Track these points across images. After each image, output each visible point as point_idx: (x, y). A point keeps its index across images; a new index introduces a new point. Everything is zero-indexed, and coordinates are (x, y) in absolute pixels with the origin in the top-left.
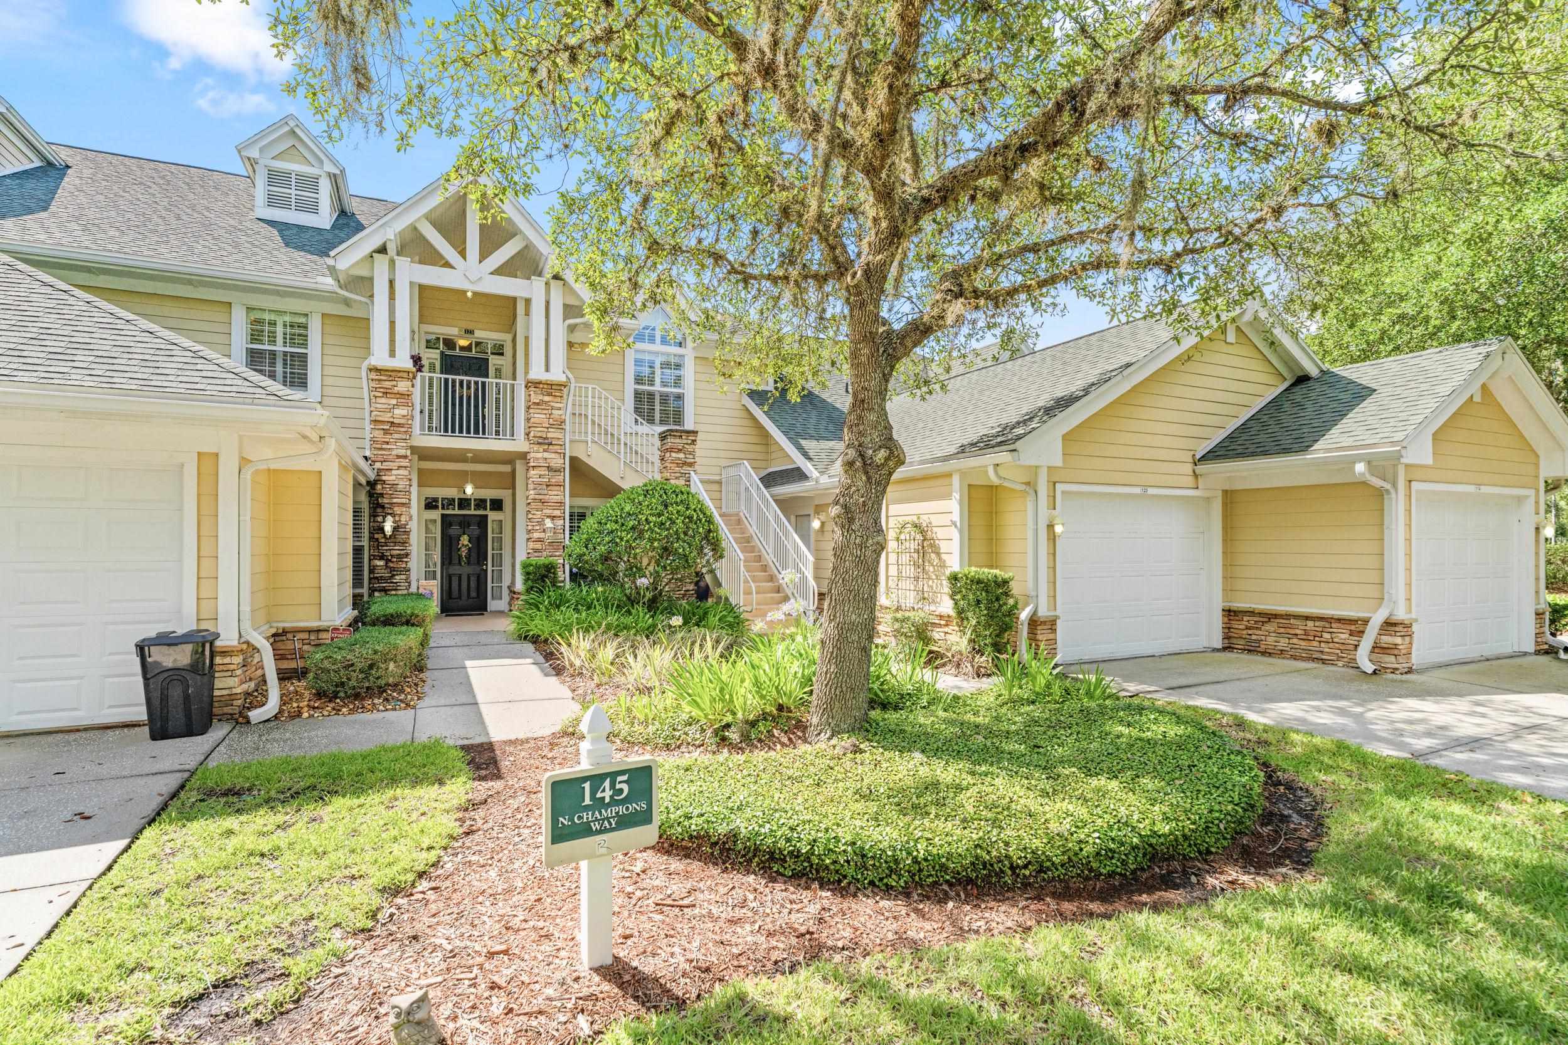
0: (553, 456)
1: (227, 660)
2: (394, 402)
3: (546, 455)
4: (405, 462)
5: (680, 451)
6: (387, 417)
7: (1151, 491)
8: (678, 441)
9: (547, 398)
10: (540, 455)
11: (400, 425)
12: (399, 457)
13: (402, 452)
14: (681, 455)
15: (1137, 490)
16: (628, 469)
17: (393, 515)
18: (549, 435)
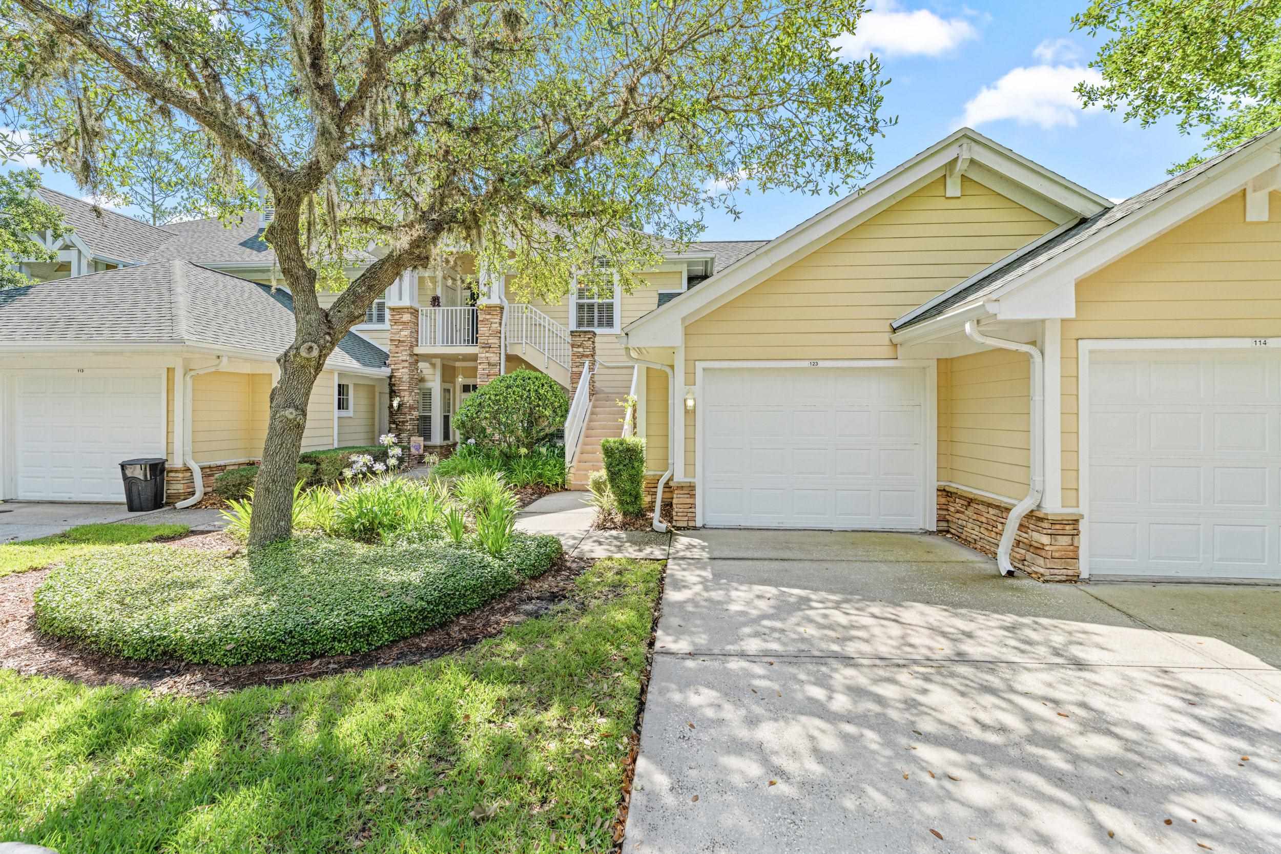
0: (492, 355)
1: (177, 475)
2: (401, 327)
3: (488, 355)
4: (406, 364)
5: (579, 346)
6: (397, 337)
7: (821, 364)
8: (577, 339)
9: (488, 317)
10: (483, 355)
11: (403, 342)
12: (403, 361)
13: (404, 358)
14: (581, 350)
15: (806, 364)
16: (550, 361)
17: (400, 397)
18: (490, 341)
